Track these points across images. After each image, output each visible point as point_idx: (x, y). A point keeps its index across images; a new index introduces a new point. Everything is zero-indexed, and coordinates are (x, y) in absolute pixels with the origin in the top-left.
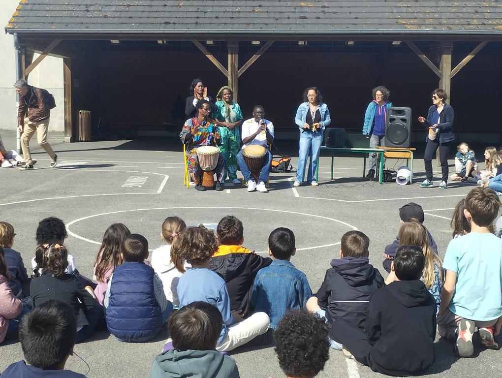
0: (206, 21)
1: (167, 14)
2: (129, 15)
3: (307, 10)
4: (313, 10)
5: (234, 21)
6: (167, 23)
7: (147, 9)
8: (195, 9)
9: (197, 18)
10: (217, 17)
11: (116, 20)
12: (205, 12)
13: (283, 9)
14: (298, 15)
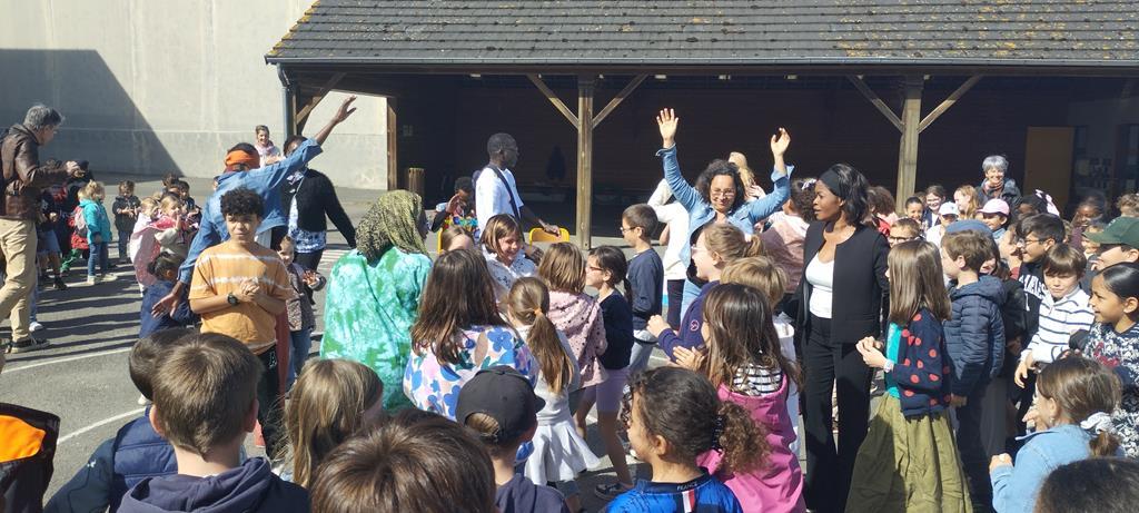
0: (548, 45)
1: (495, 37)
2: (442, 37)
3: (701, 28)
4: (709, 28)
5: (588, 45)
6: (490, 49)
7: (469, 28)
8: (536, 28)
9: (537, 41)
10: (564, 40)
11: (420, 45)
12: (550, 33)
13: (665, 28)
14: (684, 37)
